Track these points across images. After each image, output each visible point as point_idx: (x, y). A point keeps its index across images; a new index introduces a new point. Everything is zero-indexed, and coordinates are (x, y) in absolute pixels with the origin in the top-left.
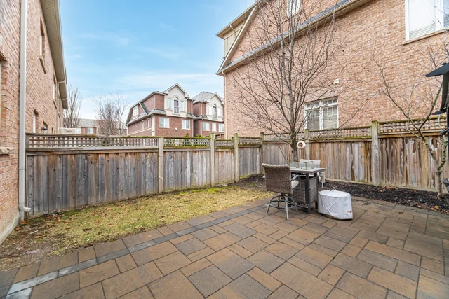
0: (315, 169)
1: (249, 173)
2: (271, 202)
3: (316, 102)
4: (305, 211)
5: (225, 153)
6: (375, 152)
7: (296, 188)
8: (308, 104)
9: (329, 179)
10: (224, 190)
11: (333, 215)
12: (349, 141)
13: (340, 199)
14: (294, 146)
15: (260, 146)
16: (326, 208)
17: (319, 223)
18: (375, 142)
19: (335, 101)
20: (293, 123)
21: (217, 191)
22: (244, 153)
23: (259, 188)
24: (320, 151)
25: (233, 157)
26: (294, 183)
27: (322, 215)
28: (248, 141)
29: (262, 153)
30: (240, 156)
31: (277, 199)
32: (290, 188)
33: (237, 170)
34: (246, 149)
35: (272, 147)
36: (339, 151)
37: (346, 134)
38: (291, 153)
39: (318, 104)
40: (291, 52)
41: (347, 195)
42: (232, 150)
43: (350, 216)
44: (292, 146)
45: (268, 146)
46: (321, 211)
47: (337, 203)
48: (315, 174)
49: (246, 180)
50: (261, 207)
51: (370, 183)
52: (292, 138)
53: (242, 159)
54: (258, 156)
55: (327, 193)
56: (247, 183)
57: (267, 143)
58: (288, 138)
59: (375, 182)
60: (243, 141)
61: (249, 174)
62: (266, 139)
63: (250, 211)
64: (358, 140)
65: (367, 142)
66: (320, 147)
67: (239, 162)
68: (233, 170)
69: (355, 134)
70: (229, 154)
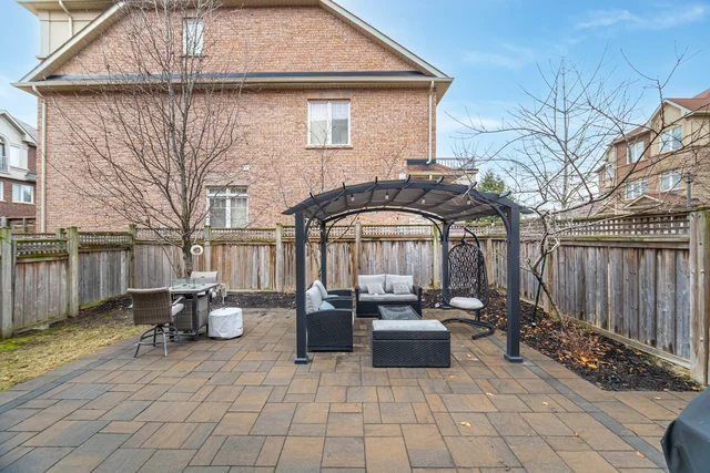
0: (207, 286)
1: (104, 295)
2: (142, 338)
3: (223, 189)
4: (193, 339)
5: (42, 266)
6: (279, 257)
7: (181, 313)
8: (212, 189)
9: (233, 290)
10: (40, 339)
11: (223, 335)
12: (256, 244)
13: (230, 316)
14: (186, 250)
15: (128, 248)
16: (215, 331)
17: (205, 348)
18: (279, 246)
19: (245, 191)
20: (186, 218)
21: (23, 344)
22: (93, 262)
23: (123, 320)
24: (224, 256)
25: (64, 272)
26: (176, 308)
27: (213, 338)
28: (102, 240)
29: (132, 258)
30: (82, 267)
31: (152, 333)
32: (169, 316)
33: (75, 294)
34: (96, 255)
35: (152, 249)
36: (245, 255)
37: (253, 235)
38: (182, 259)
39: (225, 191)
40: (185, 116)
41: (238, 310)
42: (64, 258)
43: (240, 332)
44: (184, 250)
45: (145, 249)
46: (211, 334)
47: (227, 320)
48: (207, 292)
49: (95, 311)
50: (125, 350)
51: (274, 290)
52: (184, 237)
53: (86, 273)
54: (123, 265)
55: (218, 313)
56: (100, 315)
57: (141, 243)
58: (178, 236)
59: (278, 289)
60: (90, 240)
61: (102, 298)
62: (141, 235)
63: (104, 360)
64: (264, 243)
65: (272, 246)
66: (224, 250)
67: (80, 280)
68: (64, 296)
69: (261, 236)
70: (53, 266)
